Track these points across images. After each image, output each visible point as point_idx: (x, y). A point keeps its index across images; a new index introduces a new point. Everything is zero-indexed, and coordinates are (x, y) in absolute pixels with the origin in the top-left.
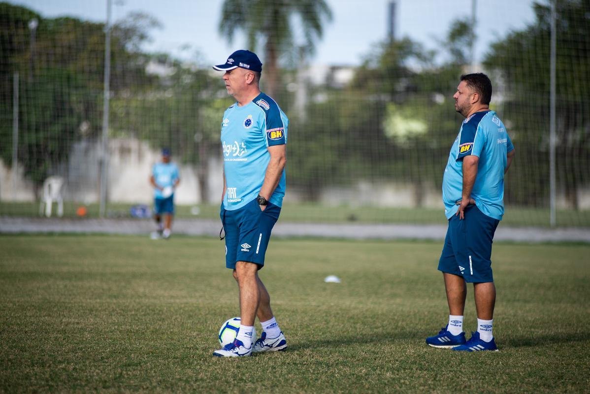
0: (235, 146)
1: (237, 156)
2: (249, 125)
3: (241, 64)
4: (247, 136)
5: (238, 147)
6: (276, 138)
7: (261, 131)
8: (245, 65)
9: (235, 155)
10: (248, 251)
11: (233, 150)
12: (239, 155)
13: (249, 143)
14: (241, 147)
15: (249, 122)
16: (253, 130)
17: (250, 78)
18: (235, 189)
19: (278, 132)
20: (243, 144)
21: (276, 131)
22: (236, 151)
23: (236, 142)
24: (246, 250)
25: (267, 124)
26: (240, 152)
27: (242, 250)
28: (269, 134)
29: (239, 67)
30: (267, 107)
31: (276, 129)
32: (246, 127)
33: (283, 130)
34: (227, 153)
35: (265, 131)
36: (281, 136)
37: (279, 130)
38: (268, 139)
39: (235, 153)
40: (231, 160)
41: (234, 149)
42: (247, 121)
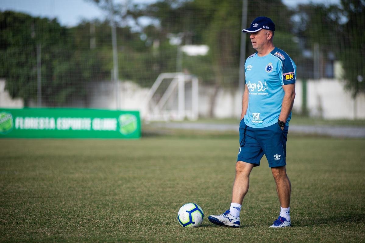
0: (259, 84)
1: (261, 92)
2: (270, 70)
3: (264, 27)
4: (268, 78)
5: (262, 85)
6: (289, 79)
7: (278, 74)
8: (267, 27)
9: (259, 91)
10: (280, 159)
11: (257, 87)
12: (262, 91)
13: (270, 82)
14: (264, 86)
15: (270, 68)
16: (273, 74)
17: (270, 36)
18: (259, 114)
19: (291, 75)
20: (265, 83)
21: (289, 75)
22: (260, 88)
23: (259, 82)
24: (278, 159)
25: (283, 70)
26: (263, 89)
27: (275, 159)
28: (285, 77)
29: (263, 28)
30: (283, 58)
31: (289, 73)
32: (268, 72)
33: (294, 73)
34: (253, 89)
35: (282, 74)
36: (292, 78)
37: (292, 74)
38: (284, 80)
39: (259, 89)
40: (256, 94)
41: (259, 86)
42: (268, 67)
